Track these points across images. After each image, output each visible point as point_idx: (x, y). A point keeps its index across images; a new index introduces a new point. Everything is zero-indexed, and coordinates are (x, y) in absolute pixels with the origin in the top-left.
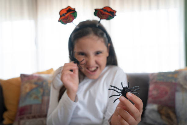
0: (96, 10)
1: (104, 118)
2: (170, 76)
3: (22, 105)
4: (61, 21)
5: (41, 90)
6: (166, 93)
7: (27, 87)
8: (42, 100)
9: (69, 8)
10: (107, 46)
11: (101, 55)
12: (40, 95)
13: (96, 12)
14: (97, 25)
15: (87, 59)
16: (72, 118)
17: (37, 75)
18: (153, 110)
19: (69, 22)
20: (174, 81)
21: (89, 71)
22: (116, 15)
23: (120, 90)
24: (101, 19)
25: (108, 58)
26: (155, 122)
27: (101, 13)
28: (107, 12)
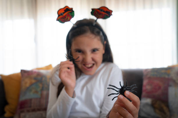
0: (93, 10)
1: (101, 112)
2: (163, 71)
3: (22, 98)
4: (59, 20)
5: (40, 85)
6: (160, 87)
7: (27, 82)
8: (42, 95)
9: (67, 7)
10: (103, 44)
11: (97, 52)
12: (39, 90)
13: (93, 12)
14: (94, 24)
15: (84, 56)
16: (71, 113)
17: (37, 71)
18: (147, 104)
19: (67, 22)
20: (167, 77)
21: (86, 68)
22: (112, 15)
23: (118, 89)
24: (98, 18)
25: (104, 55)
26: (149, 115)
27: (98, 12)
28: (104, 11)
